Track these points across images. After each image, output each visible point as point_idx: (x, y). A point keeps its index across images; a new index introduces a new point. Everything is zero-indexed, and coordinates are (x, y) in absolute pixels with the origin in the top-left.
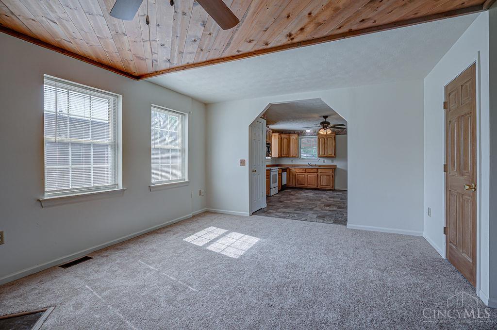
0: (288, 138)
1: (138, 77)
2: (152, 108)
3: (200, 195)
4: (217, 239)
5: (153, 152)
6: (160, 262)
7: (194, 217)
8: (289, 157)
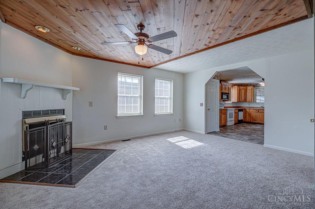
0: (245, 89)
1: (149, 68)
2: (156, 80)
3: (180, 121)
4: (181, 141)
5: (156, 100)
6: (154, 144)
7: (176, 131)
8: (246, 101)
